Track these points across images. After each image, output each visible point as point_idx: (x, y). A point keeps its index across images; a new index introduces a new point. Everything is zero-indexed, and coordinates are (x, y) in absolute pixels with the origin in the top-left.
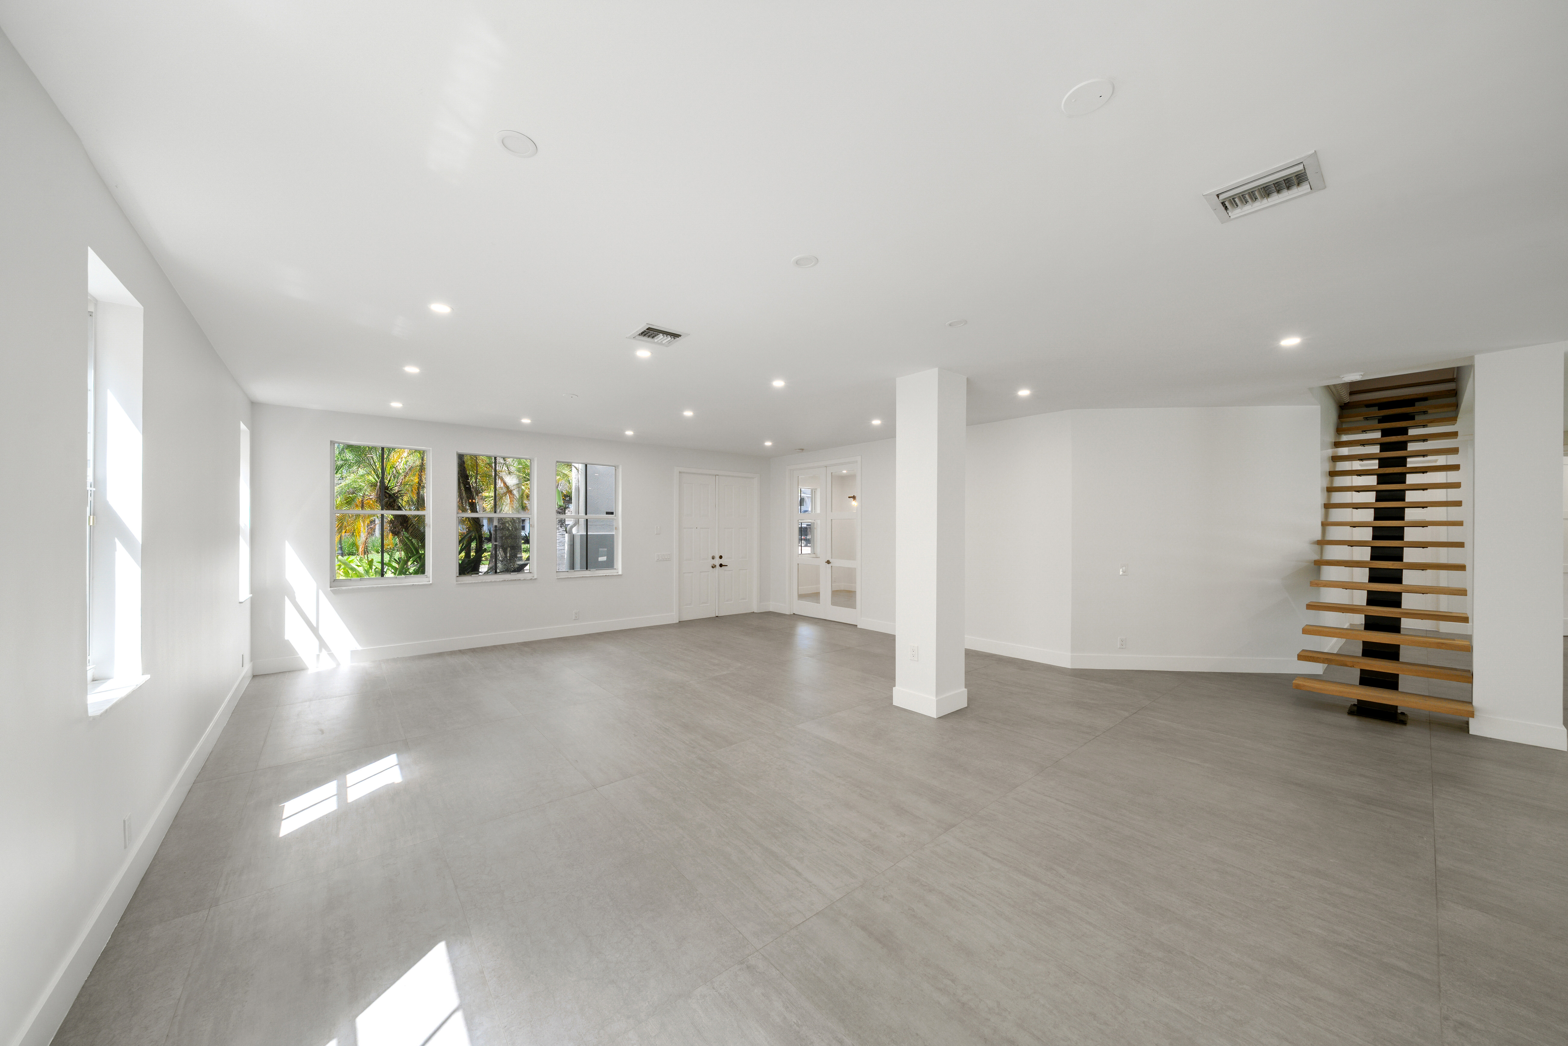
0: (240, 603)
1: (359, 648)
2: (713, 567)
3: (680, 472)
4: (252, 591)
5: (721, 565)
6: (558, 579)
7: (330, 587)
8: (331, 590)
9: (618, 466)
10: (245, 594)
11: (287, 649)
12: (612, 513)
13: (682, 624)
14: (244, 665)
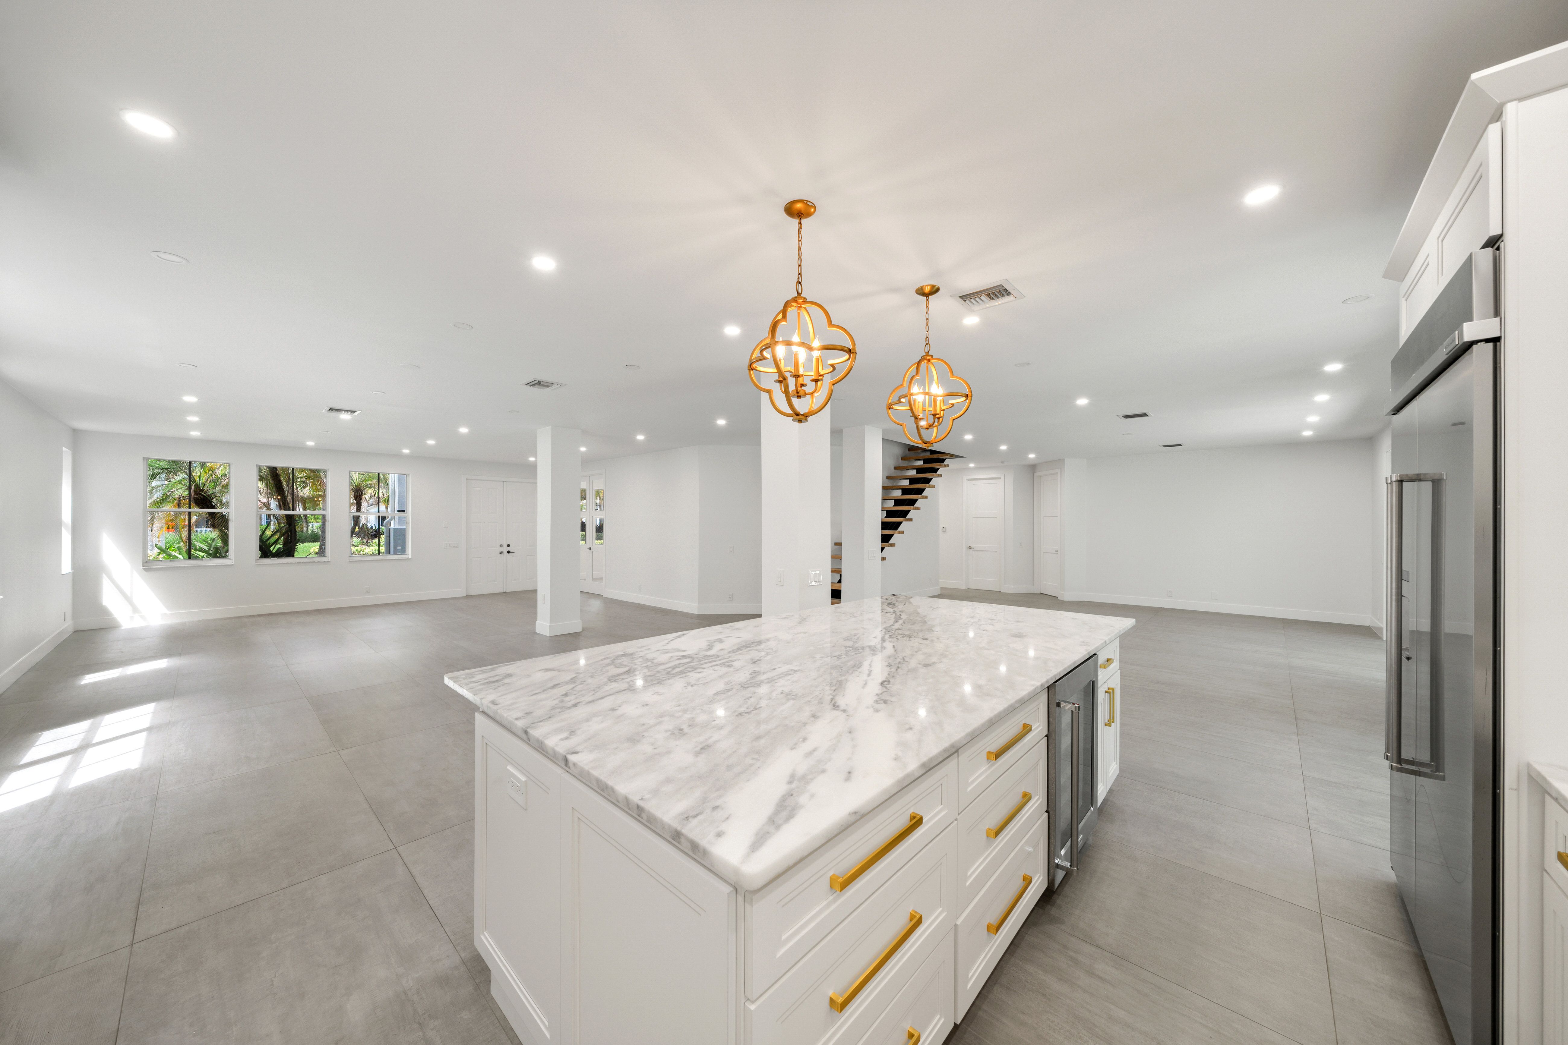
0: (63, 575)
1: (168, 612)
2: (500, 553)
3: (467, 479)
4: (74, 566)
5: (509, 552)
6: (349, 561)
7: (143, 566)
8: (143, 569)
9: (409, 475)
10: (66, 567)
11: (105, 612)
12: (403, 511)
13: (467, 597)
14: (66, 620)
